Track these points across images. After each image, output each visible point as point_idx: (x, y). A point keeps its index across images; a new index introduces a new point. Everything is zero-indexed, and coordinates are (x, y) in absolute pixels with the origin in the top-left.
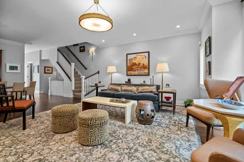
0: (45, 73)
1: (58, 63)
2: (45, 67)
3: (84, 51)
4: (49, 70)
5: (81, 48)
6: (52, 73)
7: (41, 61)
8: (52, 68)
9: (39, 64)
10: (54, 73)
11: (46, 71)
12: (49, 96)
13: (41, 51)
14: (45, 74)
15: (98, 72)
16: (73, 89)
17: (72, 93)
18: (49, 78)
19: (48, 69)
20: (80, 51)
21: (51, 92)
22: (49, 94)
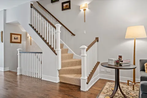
0: (11, 42)
1: (31, 25)
2: (11, 34)
3: (69, 8)
4: (17, 38)
5: (65, 5)
6: (20, 43)
7: (6, 25)
8: (21, 35)
9: (3, 30)
10: (24, 42)
11: (13, 40)
12: (18, 77)
13: (5, 10)
14: (12, 44)
15: (97, 39)
16: (60, 68)
17: (58, 74)
18: (18, 49)
19: (16, 36)
20: (63, 9)
21: (21, 70)
22: (18, 74)
